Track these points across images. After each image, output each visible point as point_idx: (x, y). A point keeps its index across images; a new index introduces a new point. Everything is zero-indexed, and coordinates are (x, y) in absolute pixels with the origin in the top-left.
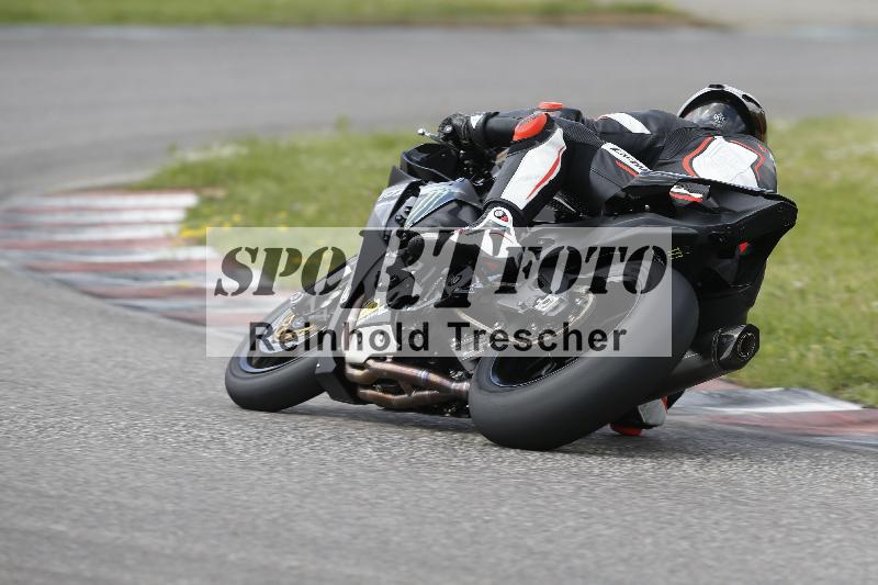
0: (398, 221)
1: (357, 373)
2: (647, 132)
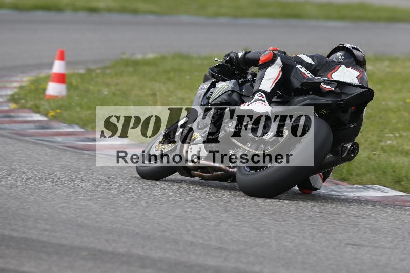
0: (207, 98)
2: (313, 63)
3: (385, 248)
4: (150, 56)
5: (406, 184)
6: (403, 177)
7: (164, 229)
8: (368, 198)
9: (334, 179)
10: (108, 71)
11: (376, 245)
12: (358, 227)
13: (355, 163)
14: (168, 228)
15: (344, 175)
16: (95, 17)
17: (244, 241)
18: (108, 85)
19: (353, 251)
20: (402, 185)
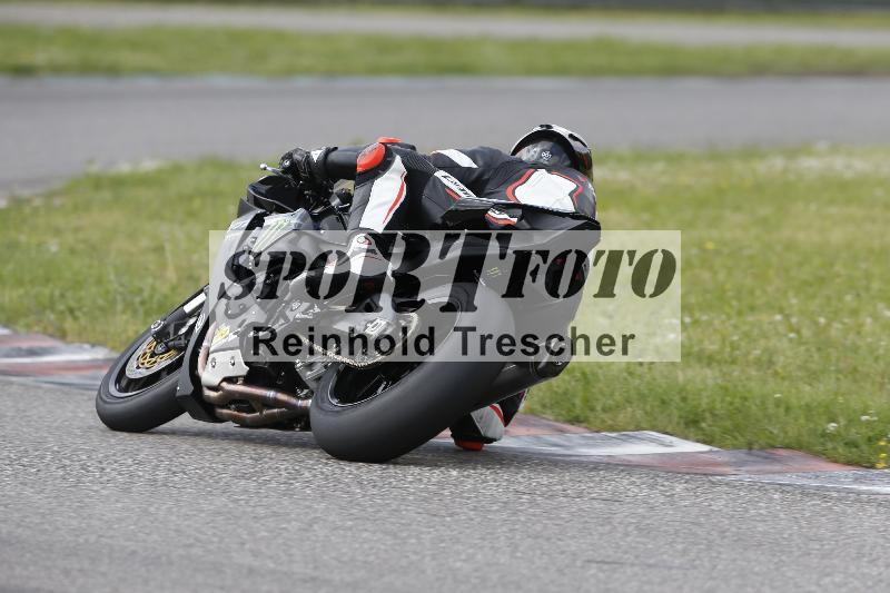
1: (213, 394)
2: (475, 166)
3: (670, 568)
4: (149, 165)
5: (710, 426)
6: (703, 411)
7: (191, 541)
8: (631, 458)
9: (557, 420)
10: (57, 202)
11: (652, 561)
12: (610, 523)
13: (600, 385)
14: (197, 540)
15: (577, 411)
16: (27, 86)
17: (365, 562)
18: (57, 232)
19: (601, 575)
20: (702, 429)
